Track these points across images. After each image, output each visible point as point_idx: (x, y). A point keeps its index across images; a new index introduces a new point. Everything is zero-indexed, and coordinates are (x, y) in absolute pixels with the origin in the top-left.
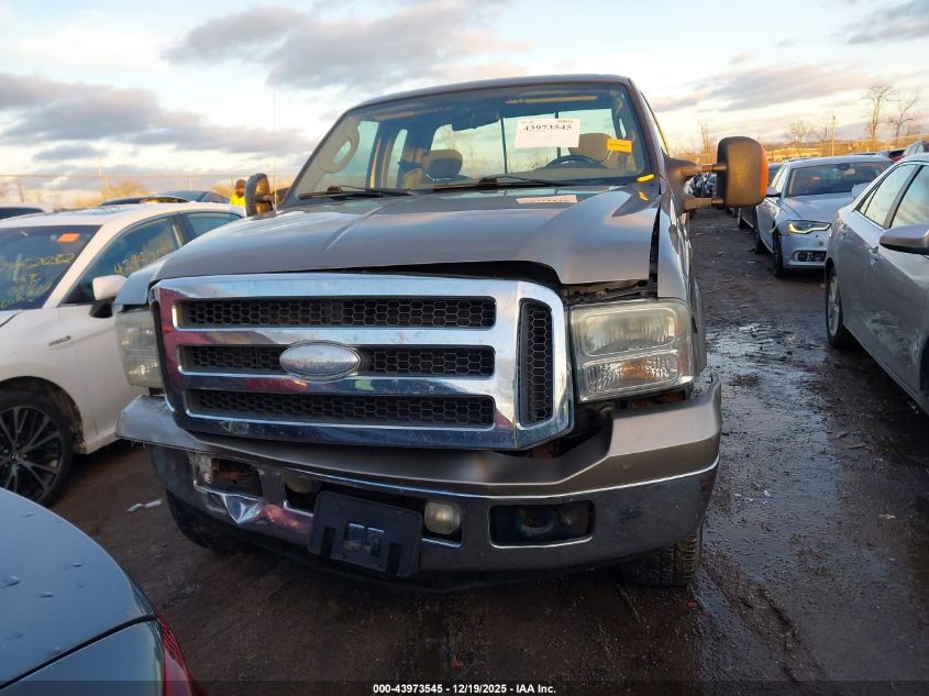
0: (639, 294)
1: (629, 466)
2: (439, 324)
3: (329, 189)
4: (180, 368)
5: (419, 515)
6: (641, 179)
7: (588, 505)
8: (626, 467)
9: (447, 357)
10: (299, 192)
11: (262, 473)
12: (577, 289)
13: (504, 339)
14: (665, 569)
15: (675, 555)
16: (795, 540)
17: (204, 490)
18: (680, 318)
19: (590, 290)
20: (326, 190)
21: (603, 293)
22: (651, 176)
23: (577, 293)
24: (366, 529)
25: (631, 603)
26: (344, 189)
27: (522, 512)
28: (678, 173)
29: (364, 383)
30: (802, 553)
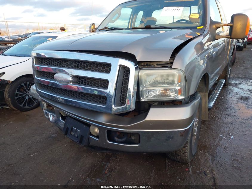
0: (168, 66)
1: (152, 124)
2: (96, 71)
3: (105, 28)
4: (35, 76)
5: (89, 128)
6: (198, 28)
7: (137, 134)
8: (151, 124)
9: (97, 82)
10: (99, 28)
11: (55, 109)
12: (147, 63)
13: (112, 77)
14: (177, 157)
15: (180, 154)
16: (234, 155)
17: (45, 111)
18: (180, 76)
19: (151, 64)
20: (104, 28)
21: (156, 65)
22: (203, 27)
23: (147, 64)
24: (76, 129)
25: (167, 165)
26: (109, 28)
27: (118, 133)
28: (214, 26)
29: (75, 87)
30: (234, 160)
